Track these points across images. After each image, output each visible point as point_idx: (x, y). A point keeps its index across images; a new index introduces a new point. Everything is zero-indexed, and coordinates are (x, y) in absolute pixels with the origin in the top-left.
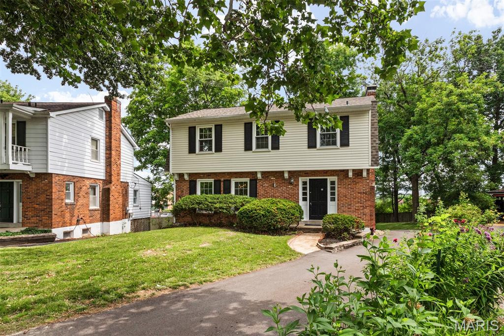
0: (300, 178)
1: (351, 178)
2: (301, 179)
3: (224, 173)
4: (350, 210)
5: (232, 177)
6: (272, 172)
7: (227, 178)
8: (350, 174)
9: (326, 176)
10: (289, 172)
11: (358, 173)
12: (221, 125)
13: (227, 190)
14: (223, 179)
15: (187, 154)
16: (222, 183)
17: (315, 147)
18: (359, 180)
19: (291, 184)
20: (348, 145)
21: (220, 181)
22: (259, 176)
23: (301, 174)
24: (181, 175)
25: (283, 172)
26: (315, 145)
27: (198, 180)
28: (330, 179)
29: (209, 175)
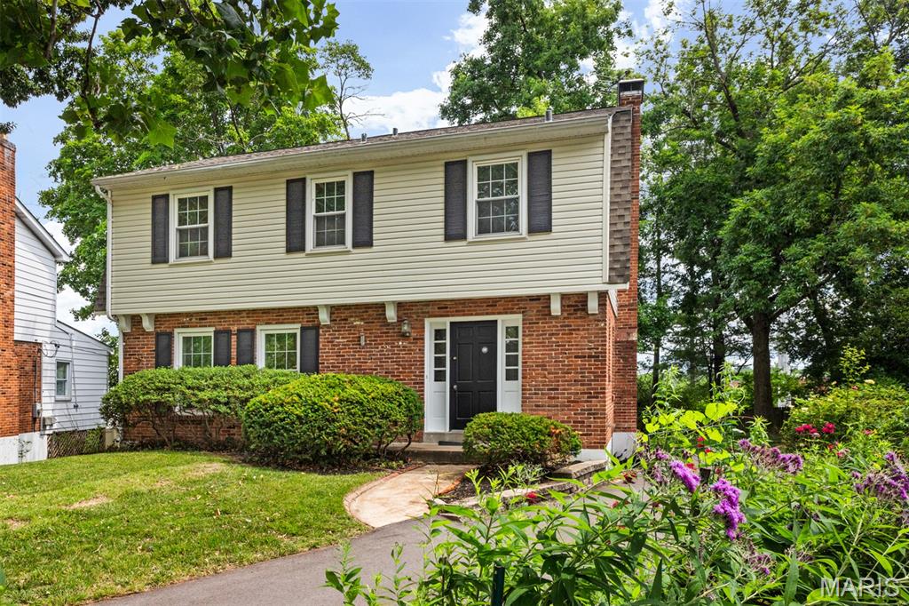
0: (427, 322)
1: (557, 317)
2: (431, 324)
3: (239, 312)
4: (553, 402)
5: (258, 322)
6: (357, 306)
7: (246, 323)
8: (556, 308)
9: (493, 314)
10: (400, 306)
11: (576, 303)
12: (230, 189)
13: (247, 357)
14: (236, 328)
15: (149, 266)
16: (234, 338)
17: (463, 237)
18: (579, 322)
19: (404, 336)
20: (547, 228)
21: (229, 332)
22: (324, 317)
23: (429, 309)
24: (135, 320)
25: (382, 306)
26: (461, 231)
27: (176, 331)
28: (504, 321)
29: (202, 318)
